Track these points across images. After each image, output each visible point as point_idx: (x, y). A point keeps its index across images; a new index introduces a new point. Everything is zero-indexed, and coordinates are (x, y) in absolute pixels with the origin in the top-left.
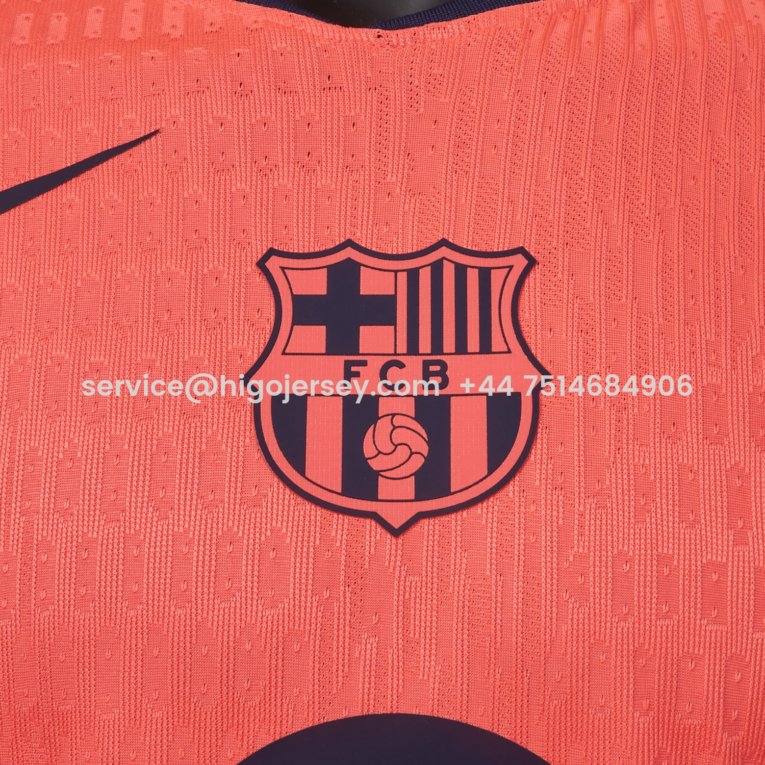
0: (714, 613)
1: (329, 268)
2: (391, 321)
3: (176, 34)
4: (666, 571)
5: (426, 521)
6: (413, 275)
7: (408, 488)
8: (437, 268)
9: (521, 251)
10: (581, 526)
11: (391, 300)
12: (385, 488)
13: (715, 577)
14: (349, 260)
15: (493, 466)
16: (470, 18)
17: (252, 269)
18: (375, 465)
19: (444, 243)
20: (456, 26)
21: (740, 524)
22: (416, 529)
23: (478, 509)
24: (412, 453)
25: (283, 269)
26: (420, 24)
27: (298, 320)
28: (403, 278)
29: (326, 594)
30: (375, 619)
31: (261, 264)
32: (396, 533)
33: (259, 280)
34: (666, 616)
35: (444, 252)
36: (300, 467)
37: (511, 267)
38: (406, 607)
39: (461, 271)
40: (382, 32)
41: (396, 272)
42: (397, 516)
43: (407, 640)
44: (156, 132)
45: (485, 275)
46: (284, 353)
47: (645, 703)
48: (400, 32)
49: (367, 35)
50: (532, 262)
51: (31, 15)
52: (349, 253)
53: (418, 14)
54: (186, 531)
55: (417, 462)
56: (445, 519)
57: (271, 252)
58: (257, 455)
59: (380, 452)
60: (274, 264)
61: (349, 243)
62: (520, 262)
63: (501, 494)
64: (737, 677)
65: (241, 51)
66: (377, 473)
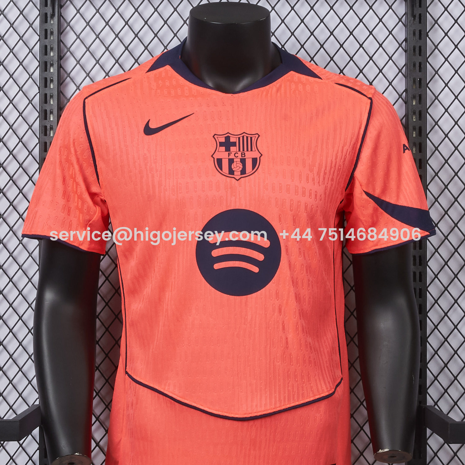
0: (288, 192)
1: (225, 137)
2: (236, 146)
3: (196, 94)
4: (281, 186)
5: (242, 178)
6: (239, 138)
7: (239, 173)
8: (243, 137)
9: (257, 134)
10: (267, 179)
11: (236, 142)
12: (235, 173)
13: (288, 187)
14: (228, 136)
15: (253, 169)
16: (248, 92)
17: (212, 137)
18: (234, 170)
19: (244, 133)
20: (246, 93)
21: (293, 178)
22: (241, 180)
23: (251, 176)
24: (240, 168)
25: (217, 137)
26: (239, 93)
27: (220, 146)
28: (237, 139)
29: (226, 190)
30: (234, 194)
31: (213, 137)
32: (238, 180)
33: (213, 139)
34: (281, 192)
35: (244, 134)
36: (221, 170)
37: (255, 137)
38: (239, 192)
39: (247, 137)
40: (233, 95)
41: (236, 138)
42: (238, 178)
43: (240, 197)
44: (194, 113)
45: (251, 138)
46: (218, 151)
47: (277, 206)
48: (236, 95)
49: (230, 95)
50: (259, 136)
51: (167, 90)
52: (228, 134)
53: (238, 91)
54: (204, 180)
55: (241, 169)
56: (245, 178)
57: (215, 135)
58: (215, 168)
59: (234, 168)
60: (216, 136)
61: (228, 133)
62: (257, 136)
63: (254, 174)
64: (292, 202)
65: (208, 98)
66: (234, 171)
